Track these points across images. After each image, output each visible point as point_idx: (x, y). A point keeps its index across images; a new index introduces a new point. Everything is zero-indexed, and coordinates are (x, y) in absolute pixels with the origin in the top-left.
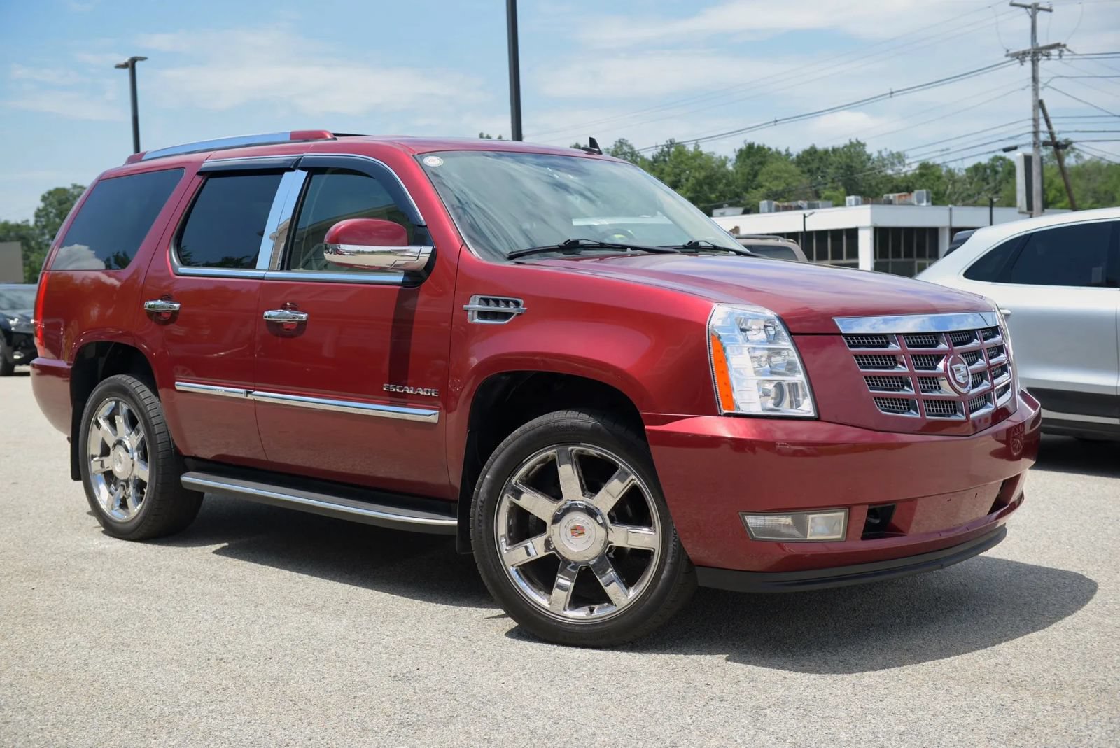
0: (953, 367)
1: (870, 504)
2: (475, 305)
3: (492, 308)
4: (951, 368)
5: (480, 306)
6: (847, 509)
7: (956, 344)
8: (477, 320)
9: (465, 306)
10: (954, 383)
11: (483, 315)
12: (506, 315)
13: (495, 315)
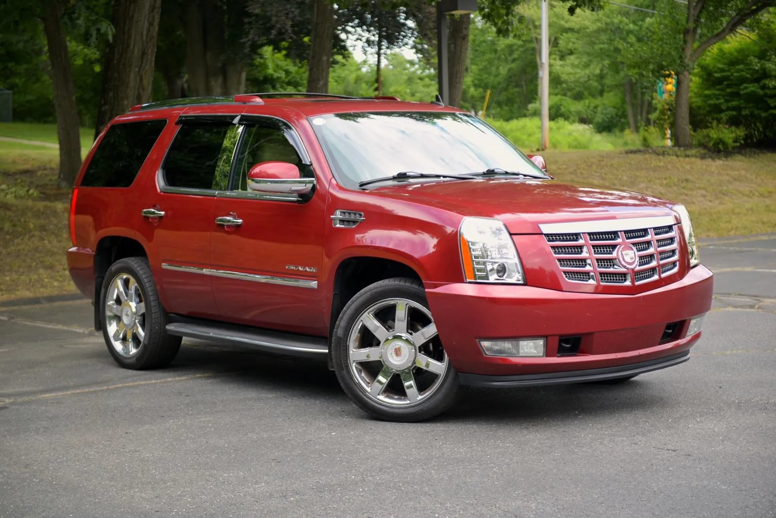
0: (623, 253)
1: (560, 336)
2: (338, 214)
3: (347, 217)
4: (621, 253)
5: (341, 217)
6: (545, 338)
7: (628, 238)
8: (338, 226)
9: (332, 216)
10: (623, 263)
11: (342, 221)
12: (354, 222)
13: (348, 221)
